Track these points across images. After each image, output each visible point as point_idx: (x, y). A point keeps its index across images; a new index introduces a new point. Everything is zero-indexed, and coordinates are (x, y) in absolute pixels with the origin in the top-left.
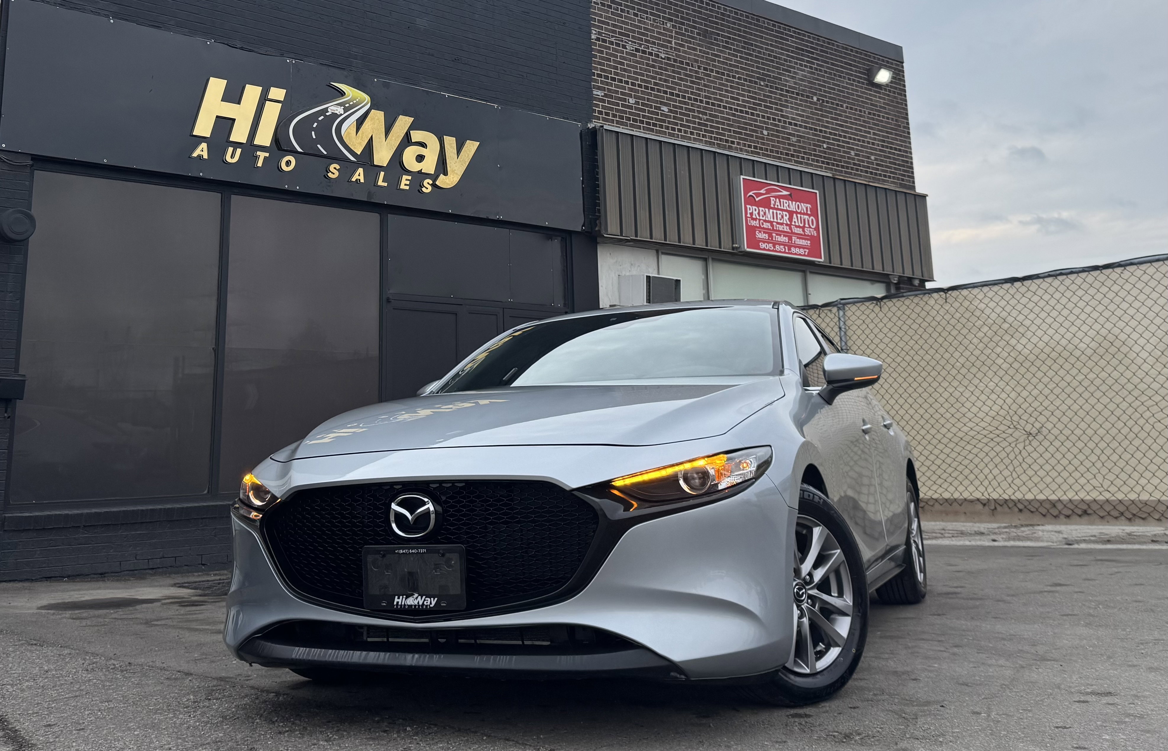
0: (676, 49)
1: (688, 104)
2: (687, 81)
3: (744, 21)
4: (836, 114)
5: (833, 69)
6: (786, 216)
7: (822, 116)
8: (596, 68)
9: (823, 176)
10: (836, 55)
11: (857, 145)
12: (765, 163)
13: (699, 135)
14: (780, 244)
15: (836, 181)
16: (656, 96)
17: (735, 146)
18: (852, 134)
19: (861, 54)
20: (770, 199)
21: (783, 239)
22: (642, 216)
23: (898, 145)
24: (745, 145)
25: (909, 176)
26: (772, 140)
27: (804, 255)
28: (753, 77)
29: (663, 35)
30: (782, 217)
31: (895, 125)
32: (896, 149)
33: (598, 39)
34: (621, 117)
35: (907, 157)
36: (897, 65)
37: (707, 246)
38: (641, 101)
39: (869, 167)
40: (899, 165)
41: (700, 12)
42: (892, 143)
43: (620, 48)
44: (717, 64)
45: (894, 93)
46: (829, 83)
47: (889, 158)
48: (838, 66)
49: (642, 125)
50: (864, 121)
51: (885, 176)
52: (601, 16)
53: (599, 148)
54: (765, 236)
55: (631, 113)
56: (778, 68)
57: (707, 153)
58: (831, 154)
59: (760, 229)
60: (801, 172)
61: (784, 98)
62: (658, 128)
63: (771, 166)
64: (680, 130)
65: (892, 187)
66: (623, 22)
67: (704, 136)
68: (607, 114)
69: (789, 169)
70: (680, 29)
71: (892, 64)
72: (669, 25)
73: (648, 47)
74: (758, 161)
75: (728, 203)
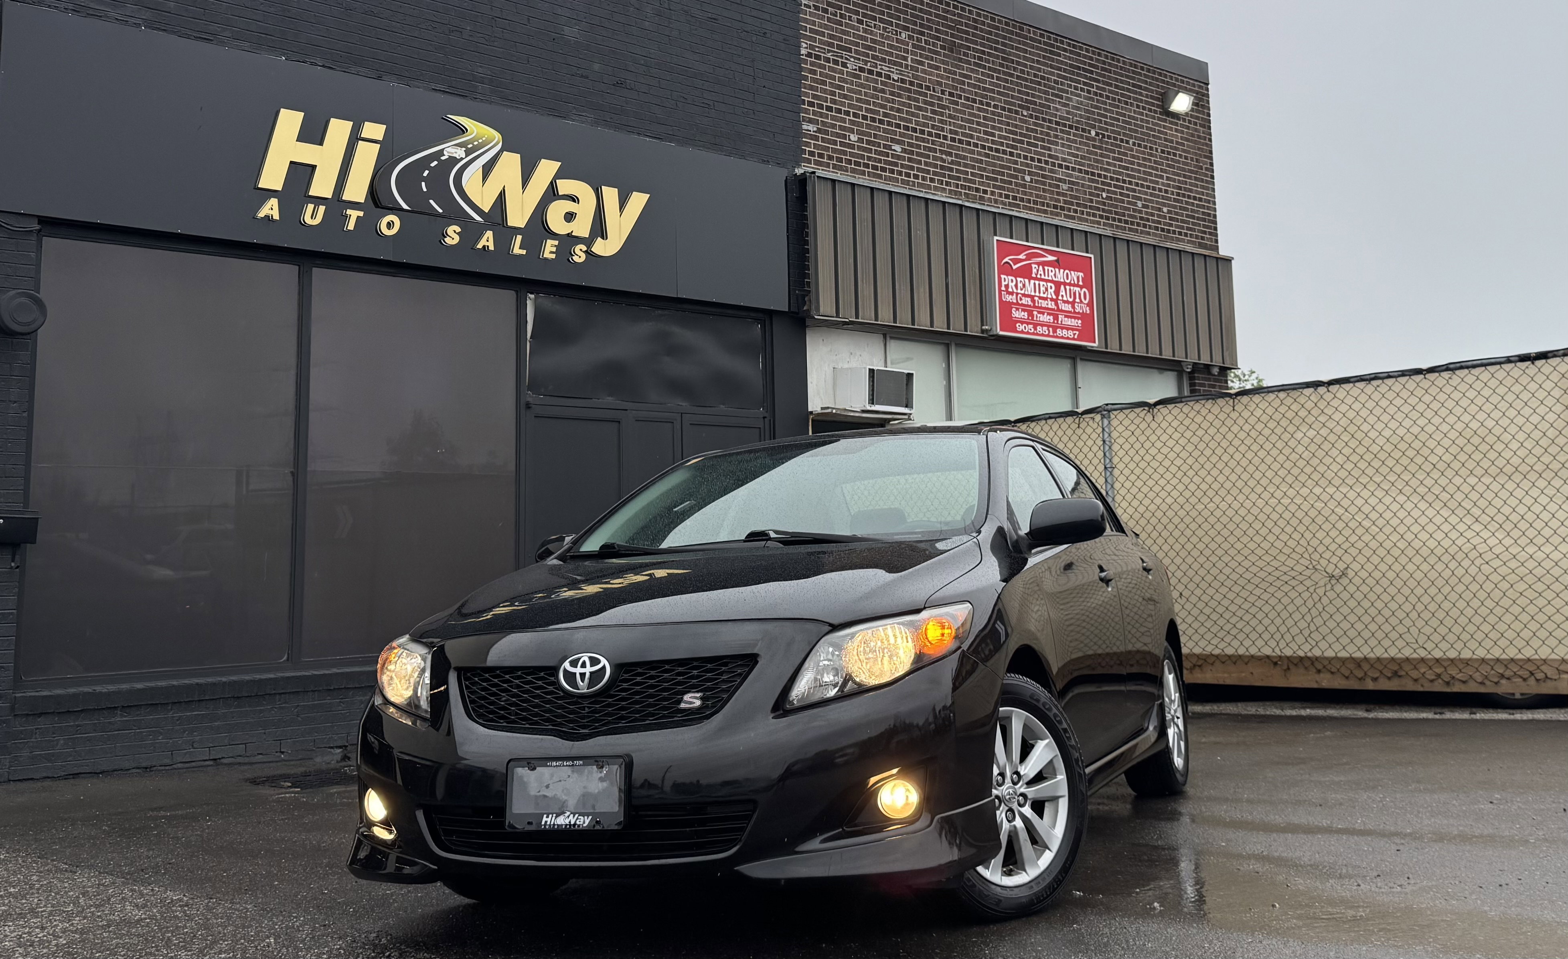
1: (928, 142)
2: (926, 110)
3: (1003, 29)
4: (1119, 153)
5: (1117, 93)
6: (1051, 287)
8: (806, 95)
9: (1101, 235)
10: (1122, 75)
11: (1146, 194)
12: (1027, 220)
13: (941, 183)
14: (1043, 324)
15: (1117, 241)
17: (988, 196)
18: (1140, 178)
19: (1153, 72)
20: (1031, 267)
21: (1046, 318)
22: (866, 290)
23: (1197, 192)
24: (1000, 195)
25: (1210, 234)
26: (1036, 189)
27: (1073, 339)
28: (1014, 104)
29: (896, 48)
30: (1047, 289)
31: (1195, 166)
32: (1195, 198)
33: (809, 55)
34: (840, 160)
35: (1208, 208)
36: (1200, 87)
37: (949, 328)
38: (865, 138)
39: (1159, 222)
40: (1198, 219)
41: (946, 19)
42: (1191, 191)
43: (840, 67)
44: (966, 87)
45: (1196, 124)
46: (1112, 112)
47: (1186, 209)
48: (1123, 89)
49: (866, 170)
50: (1155, 162)
51: (1180, 233)
52: (814, 23)
53: (810, 201)
54: (1024, 315)
55: (852, 155)
56: (1045, 92)
57: (952, 207)
58: (1112, 206)
59: (1018, 305)
60: (1072, 230)
61: (1052, 133)
62: (887, 174)
63: (1033, 224)
64: (916, 177)
65: (1189, 248)
66: (843, 32)
67: (948, 184)
68: (821, 155)
69: (1057, 227)
70: (919, 40)
71: (1194, 86)
72: (904, 35)
73: (876, 66)
74: (1017, 217)
75: (977, 271)
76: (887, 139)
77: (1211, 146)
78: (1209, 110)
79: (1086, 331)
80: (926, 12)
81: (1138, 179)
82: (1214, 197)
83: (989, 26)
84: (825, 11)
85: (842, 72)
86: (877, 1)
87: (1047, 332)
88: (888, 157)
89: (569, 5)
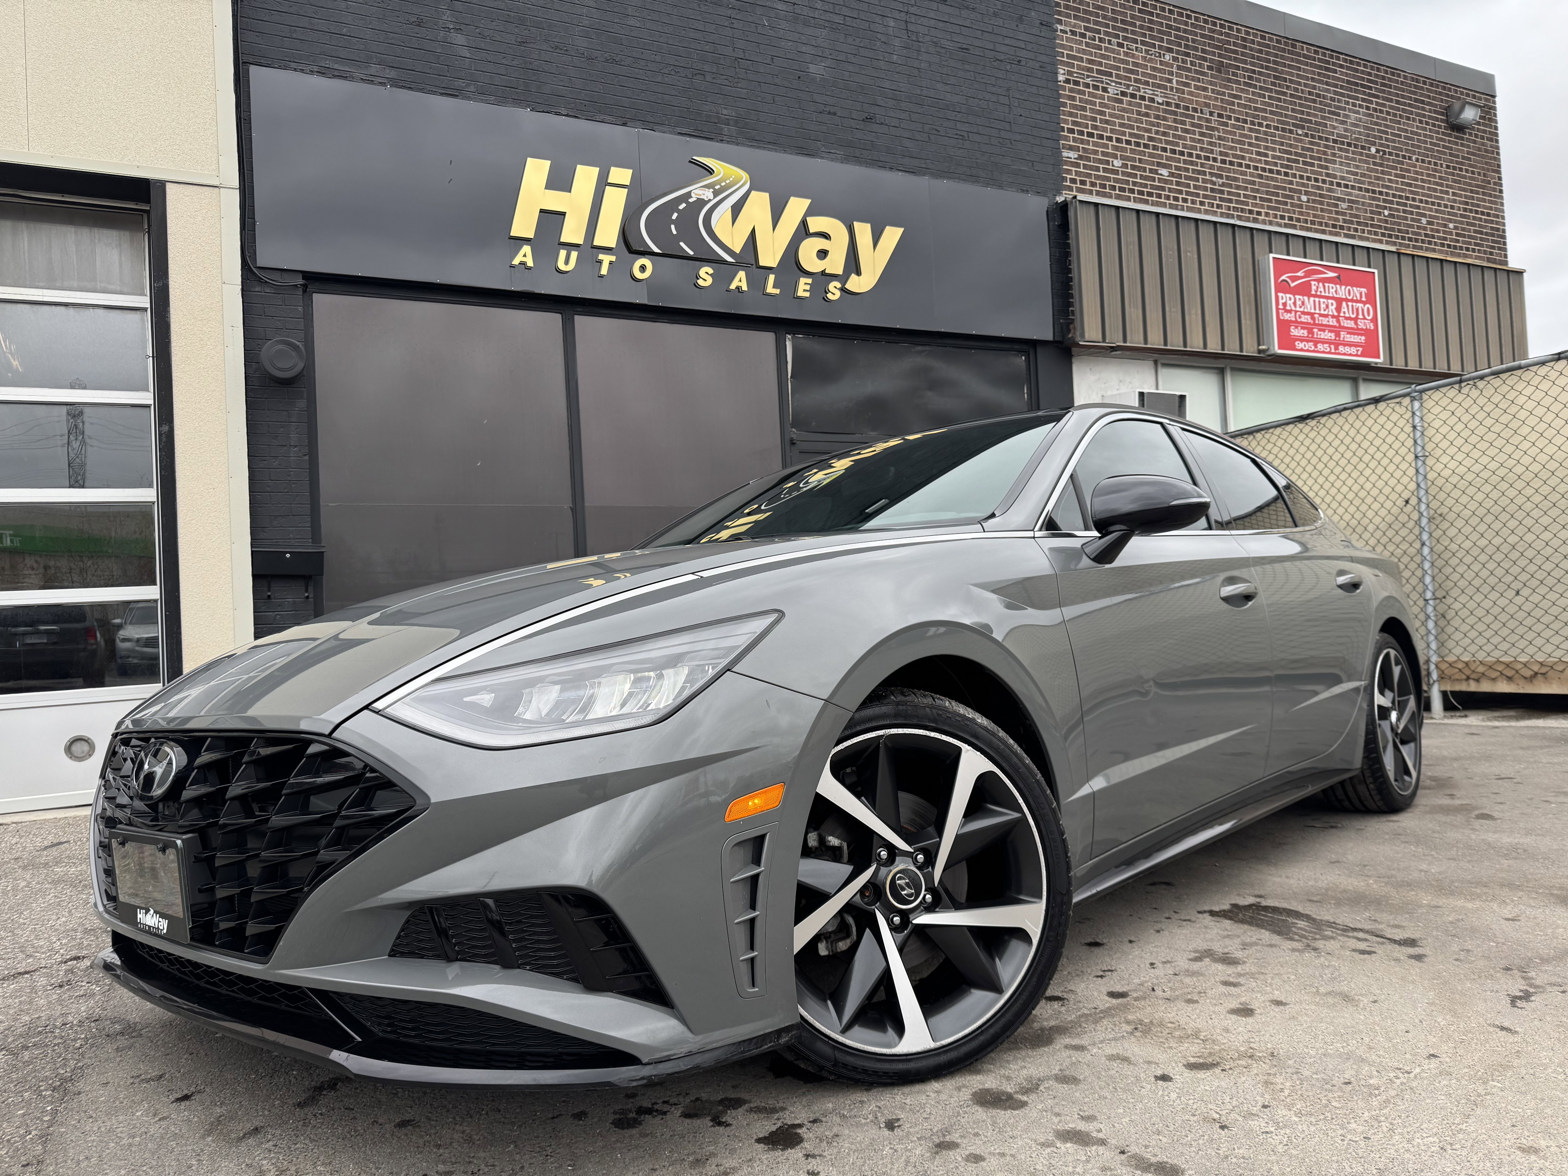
0: (1178, 90)
1: (1197, 164)
2: (1194, 133)
3: (1274, 48)
4: (1401, 170)
5: (1398, 109)
6: (1332, 304)
8: (1066, 122)
9: (1383, 251)
10: (1403, 90)
11: (1431, 210)
12: (1304, 238)
13: (1212, 205)
14: (1323, 342)
15: (1402, 257)
17: (1263, 217)
19: (1438, 86)
20: (1310, 285)
21: (1328, 335)
22: (1134, 314)
23: (1485, 207)
24: (1275, 216)
25: (1499, 249)
26: (1314, 208)
27: (1357, 356)
28: (1288, 123)
29: (1160, 71)
30: (1327, 306)
31: (1483, 181)
32: (1483, 213)
33: (1067, 81)
34: (1104, 186)
35: (1497, 223)
36: (1486, 100)
37: (1223, 349)
38: (1129, 163)
39: (1445, 239)
40: (1486, 234)
41: (1212, 38)
42: (1478, 206)
43: (1100, 92)
44: (1236, 108)
45: (1482, 137)
46: (1393, 128)
47: (1474, 225)
48: (1405, 104)
49: (1132, 195)
50: (1440, 178)
51: (1467, 249)
52: (1071, 48)
53: (1072, 226)
54: (1304, 333)
55: (1117, 181)
56: (1321, 110)
57: (1224, 227)
58: (1395, 223)
59: (1297, 324)
60: (1353, 246)
61: (1329, 151)
62: (1154, 199)
63: (1312, 242)
64: (1185, 200)
65: (1478, 262)
66: (1103, 56)
67: (1219, 206)
68: (1083, 183)
69: (1337, 243)
70: (1184, 61)
71: (1480, 99)
72: (1168, 57)
73: (1139, 90)
74: (1293, 235)
75: (1252, 291)
76: (1153, 163)
77: (1499, 160)
79: (1370, 348)
80: (1191, 33)
81: (1423, 196)
82: (1503, 211)
83: (1259, 44)
84: (1083, 36)
85: (1103, 98)
86: (1138, 23)
87: (1328, 350)
88: (1154, 181)
89: (813, 43)
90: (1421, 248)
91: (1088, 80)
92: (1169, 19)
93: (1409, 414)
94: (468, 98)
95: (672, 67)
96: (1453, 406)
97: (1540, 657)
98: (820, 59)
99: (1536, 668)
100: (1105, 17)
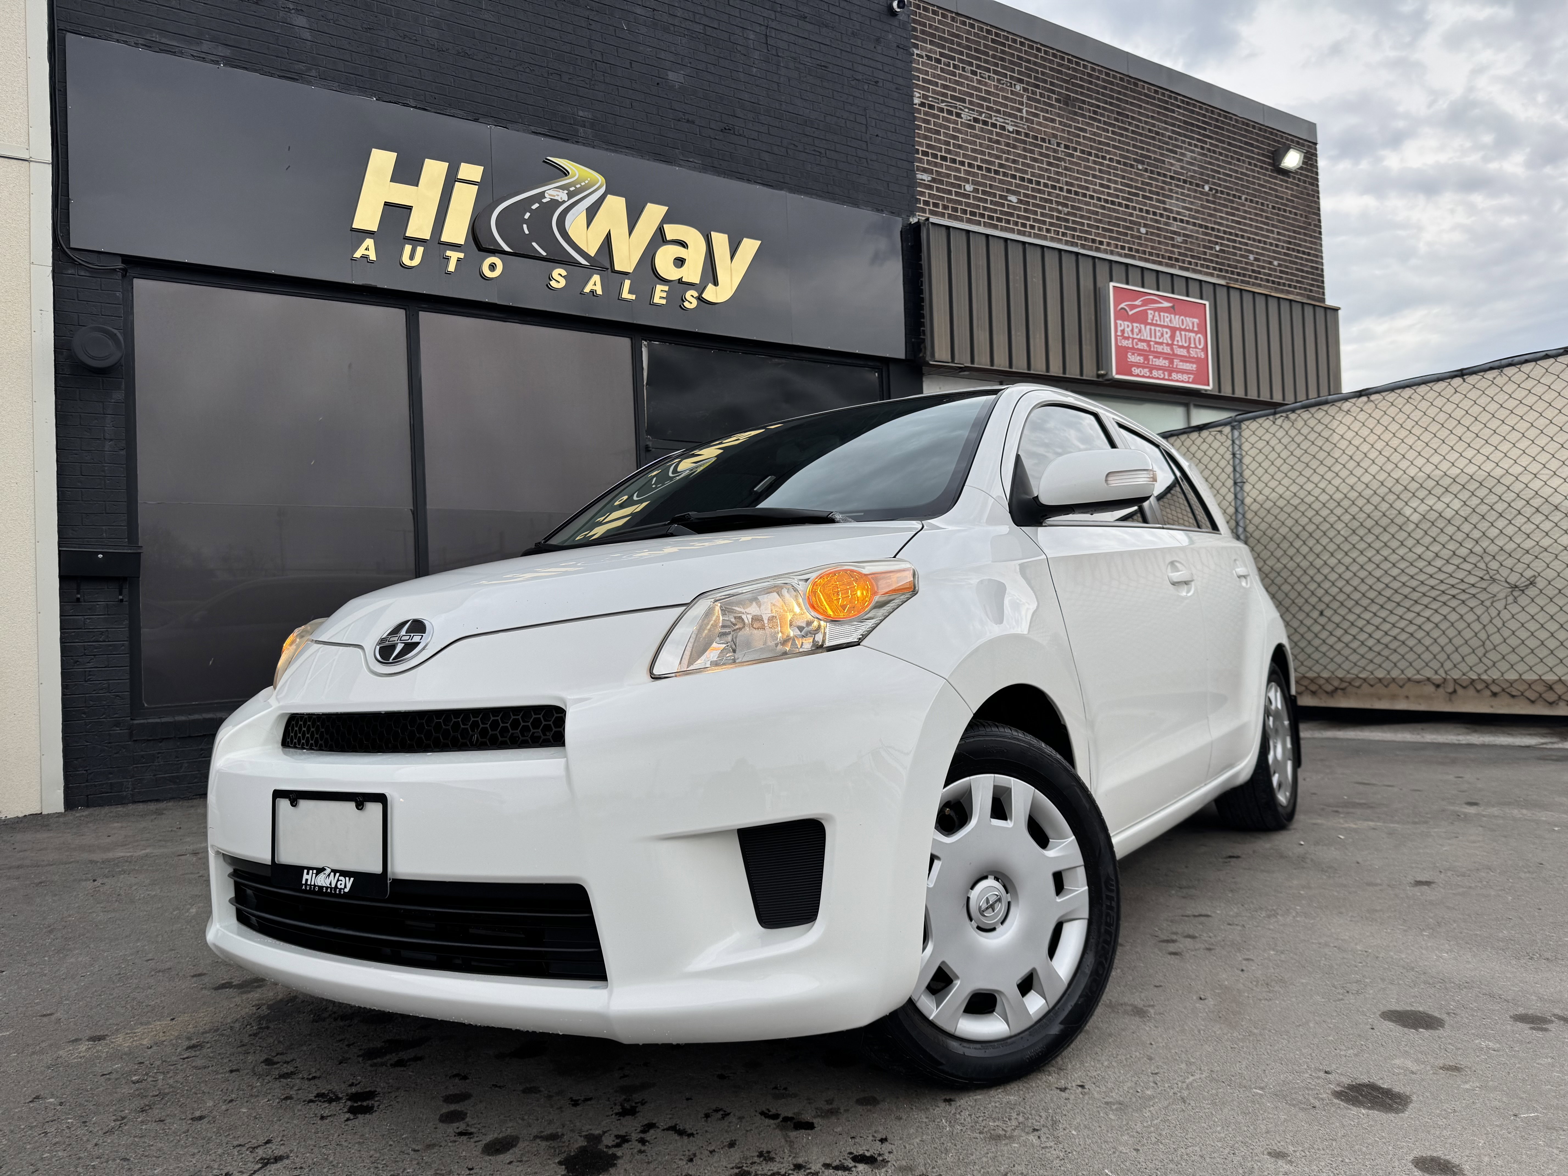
0: (1027, 120)
1: (1044, 193)
2: (1042, 162)
3: (1118, 85)
4: (1232, 208)
5: (1230, 151)
6: (1167, 333)
7: (1215, 210)
8: (921, 144)
9: (1214, 284)
10: (1235, 133)
11: (1258, 247)
12: (1142, 268)
13: (1058, 233)
14: (1158, 368)
15: (1232, 292)
16: (1001, 182)
17: (1104, 247)
18: (1252, 233)
19: (1265, 131)
20: (1147, 313)
21: (1163, 362)
22: (982, 335)
23: (1306, 247)
24: (1116, 246)
25: (1318, 287)
26: (1152, 241)
27: (1188, 382)
28: (1129, 158)
29: (1011, 100)
30: (1162, 335)
31: (1305, 222)
32: (1304, 253)
33: (922, 104)
34: (955, 209)
35: (1317, 262)
36: (1309, 147)
37: (1064, 372)
38: (981, 188)
39: (1270, 275)
40: (1307, 272)
41: (1060, 72)
42: (1300, 245)
43: (954, 118)
44: (1081, 140)
45: (1305, 182)
46: (1225, 168)
47: (1295, 263)
48: (1236, 146)
49: (982, 220)
50: (1267, 218)
51: (1290, 286)
52: (927, 73)
53: (924, 247)
54: (1140, 359)
55: (967, 204)
56: (1160, 148)
57: (1068, 254)
58: (1225, 258)
59: (1134, 350)
60: (1187, 278)
61: (1167, 187)
62: (1003, 224)
63: (1149, 272)
64: (1032, 227)
65: (1298, 298)
66: (957, 83)
67: (1064, 234)
68: (936, 205)
69: (1172, 275)
70: (1034, 93)
71: (1303, 145)
72: (1018, 87)
73: (990, 117)
74: (1132, 265)
75: (1093, 318)
76: (1002, 190)
77: (1319, 203)
78: (1317, 168)
79: (1201, 376)
80: (1040, 65)
81: (1250, 234)
82: (1321, 252)
83: (1104, 80)
84: (938, 61)
85: (956, 123)
86: (991, 53)
87: (1162, 376)
88: (1004, 207)
89: (673, 49)
90: (1248, 283)
91: (943, 105)
92: (1020, 51)
93: (1229, 442)
94: (309, 83)
95: (527, 65)
96: (1267, 437)
97: (1340, 674)
98: (679, 66)
99: (1336, 683)
100: (959, 45)
